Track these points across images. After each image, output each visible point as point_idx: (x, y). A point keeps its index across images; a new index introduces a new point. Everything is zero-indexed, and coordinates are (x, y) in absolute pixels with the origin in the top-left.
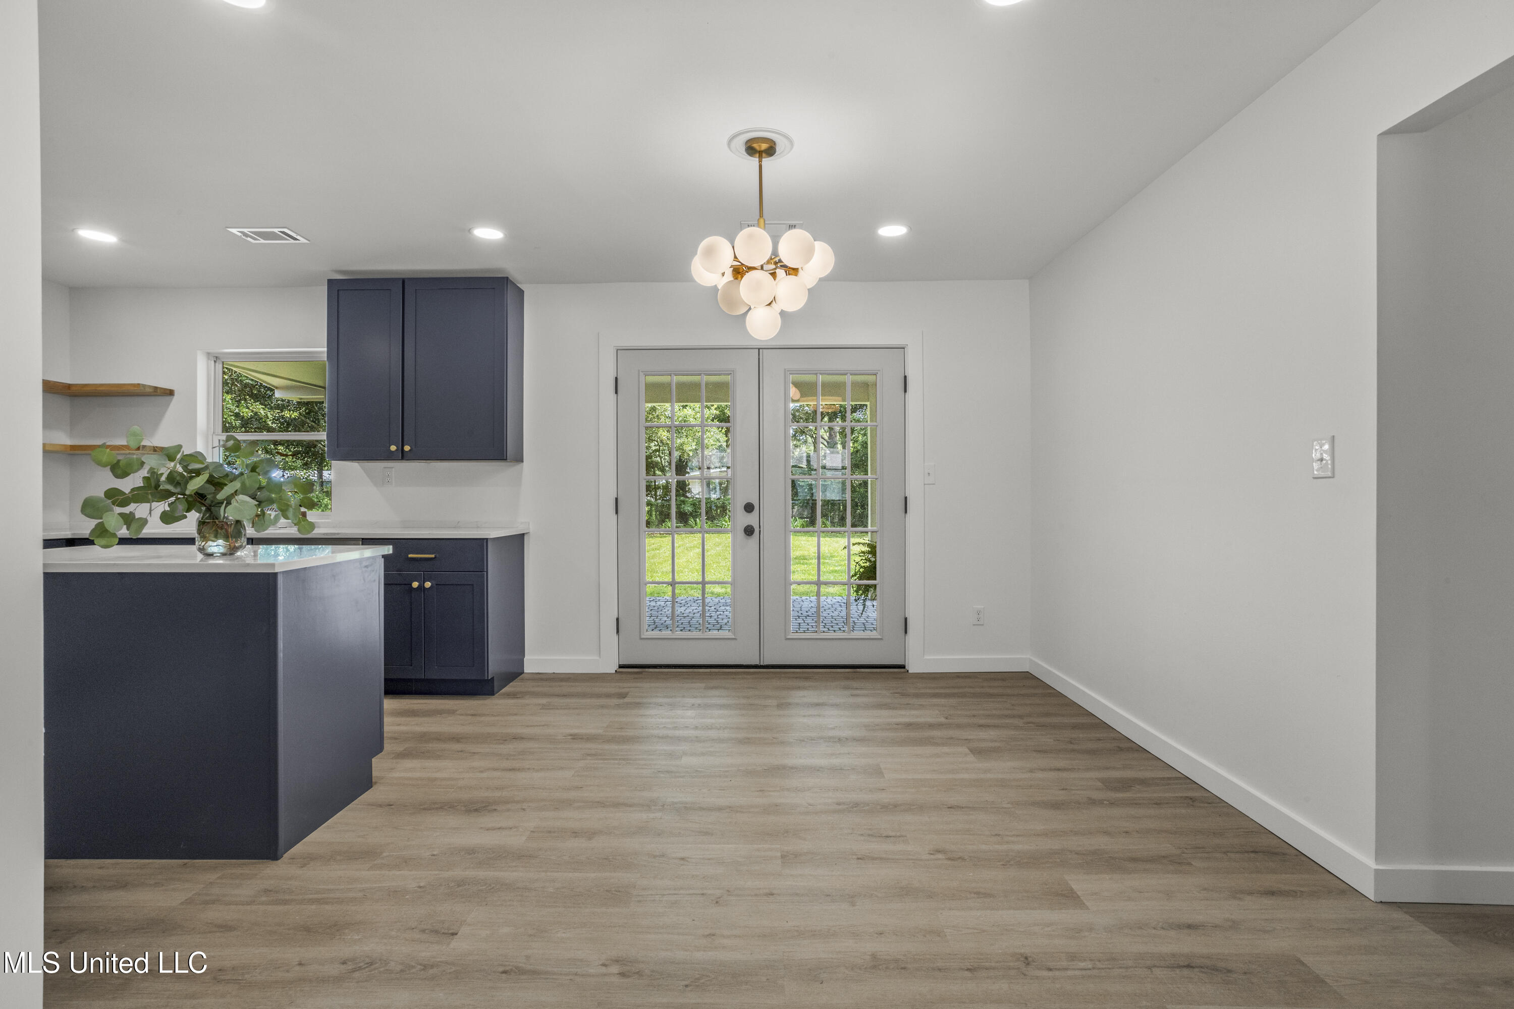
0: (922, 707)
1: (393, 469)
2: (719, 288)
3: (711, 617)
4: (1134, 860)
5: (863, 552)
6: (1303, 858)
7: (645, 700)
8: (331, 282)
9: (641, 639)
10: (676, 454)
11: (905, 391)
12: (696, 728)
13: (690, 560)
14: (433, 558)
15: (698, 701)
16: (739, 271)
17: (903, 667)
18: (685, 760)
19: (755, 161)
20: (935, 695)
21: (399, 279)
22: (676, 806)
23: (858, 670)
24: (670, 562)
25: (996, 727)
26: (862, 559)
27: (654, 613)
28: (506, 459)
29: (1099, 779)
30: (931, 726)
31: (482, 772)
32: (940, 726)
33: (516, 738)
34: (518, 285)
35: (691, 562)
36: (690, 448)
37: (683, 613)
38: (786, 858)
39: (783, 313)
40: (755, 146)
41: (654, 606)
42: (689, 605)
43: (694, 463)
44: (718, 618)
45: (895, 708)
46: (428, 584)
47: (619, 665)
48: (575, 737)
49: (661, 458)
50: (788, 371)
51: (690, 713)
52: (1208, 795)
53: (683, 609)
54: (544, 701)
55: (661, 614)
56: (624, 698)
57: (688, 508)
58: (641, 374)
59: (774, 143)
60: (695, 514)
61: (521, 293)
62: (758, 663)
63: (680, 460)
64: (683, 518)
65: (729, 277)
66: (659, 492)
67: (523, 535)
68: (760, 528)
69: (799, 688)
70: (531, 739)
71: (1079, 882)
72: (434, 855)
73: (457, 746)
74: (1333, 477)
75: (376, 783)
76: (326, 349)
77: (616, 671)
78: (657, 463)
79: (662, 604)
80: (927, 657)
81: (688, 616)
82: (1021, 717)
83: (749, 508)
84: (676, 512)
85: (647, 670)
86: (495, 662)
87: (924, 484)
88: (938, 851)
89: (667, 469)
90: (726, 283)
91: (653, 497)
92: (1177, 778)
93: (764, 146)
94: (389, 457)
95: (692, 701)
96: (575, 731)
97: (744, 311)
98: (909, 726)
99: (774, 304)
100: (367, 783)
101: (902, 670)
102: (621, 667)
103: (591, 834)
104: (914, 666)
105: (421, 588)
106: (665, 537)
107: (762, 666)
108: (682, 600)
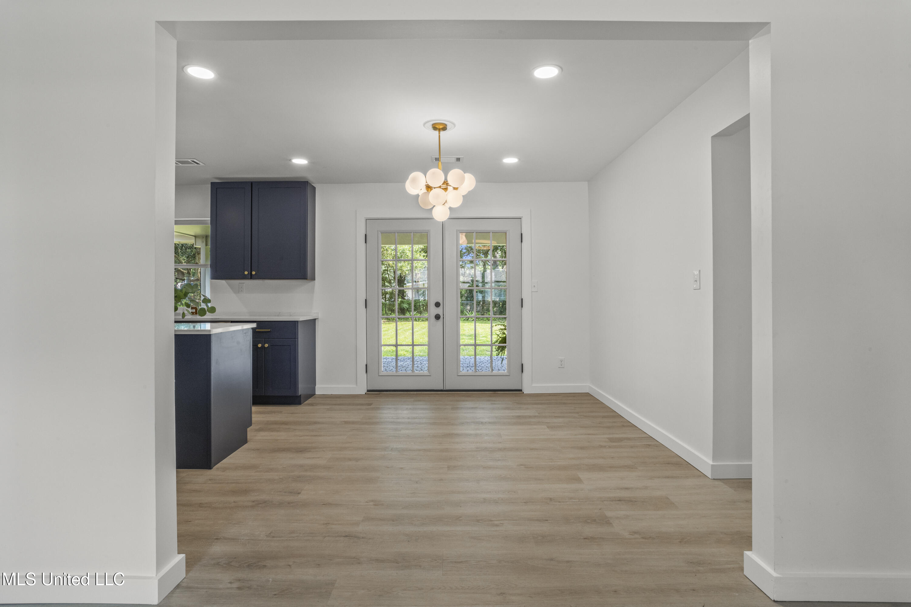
0: (527, 409)
1: (244, 284)
2: (420, 195)
3: (418, 367)
4: (611, 467)
5: (501, 329)
6: (689, 465)
7: (381, 406)
8: (212, 184)
9: (379, 376)
10: (398, 273)
11: (522, 242)
12: (409, 418)
13: (407, 337)
14: (269, 331)
15: (410, 407)
16: (429, 188)
17: (521, 390)
18: (403, 432)
19: (437, 132)
20: (535, 404)
21: (250, 182)
22: (398, 449)
23: (497, 392)
24: (395, 338)
25: (563, 417)
26: (501, 333)
27: (385, 365)
28: (307, 279)
29: (607, 438)
30: (530, 417)
31: (300, 437)
32: (535, 417)
33: (315, 423)
34: (312, 184)
35: (407, 338)
36: (406, 269)
37: (402, 365)
38: (449, 468)
39: (450, 208)
40: (437, 126)
41: (386, 362)
42: (405, 361)
43: (409, 278)
44: (422, 367)
45: (513, 409)
46: (266, 345)
47: (367, 390)
48: (346, 423)
49: (388, 274)
50: (458, 231)
51: (405, 412)
52: (659, 443)
53: (402, 363)
54: (328, 407)
55: (390, 366)
56: (371, 405)
57: (405, 306)
58: (379, 232)
59: (446, 125)
60: (409, 310)
61: (314, 188)
62: (442, 388)
63: (401, 276)
64: (402, 311)
65: (424, 190)
66: (388, 296)
67: (315, 319)
68: (443, 315)
69: (464, 401)
70: (323, 423)
71: (583, 475)
72: (284, 467)
73: (287, 427)
74: (700, 289)
75: (249, 441)
76: (210, 219)
77: (365, 393)
78: (386, 278)
79: (390, 360)
80: (533, 385)
81: (405, 367)
82: (577, 413)
83: (437, 305)
84: (398, 308)
85: (382, 392)
86: (302, 389)
87: (532, 292)
88: (522, 465)
89: (393, 281)
90: (422, 194)
91: (383, 299)
92: (648, 437)
93: (441, 127)
94: (244, 277)
95: (407, 407)
96: (346, 420)
97: (431, 207)
98: (519, 417)
99: (446, 204)
100: (244, 441)
101: (520, 392)
102: (368, 391)
103: (357, 460)
104: (526, 391)
105: (263, 347)
106: (391, 324)
107: (445, 390)
108: (401, 358)
